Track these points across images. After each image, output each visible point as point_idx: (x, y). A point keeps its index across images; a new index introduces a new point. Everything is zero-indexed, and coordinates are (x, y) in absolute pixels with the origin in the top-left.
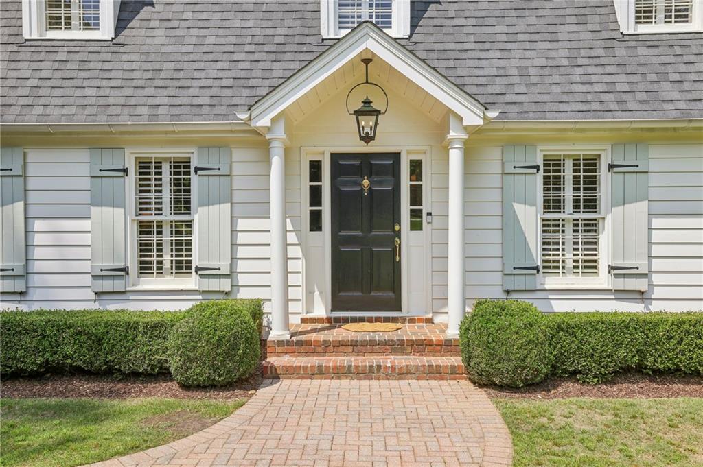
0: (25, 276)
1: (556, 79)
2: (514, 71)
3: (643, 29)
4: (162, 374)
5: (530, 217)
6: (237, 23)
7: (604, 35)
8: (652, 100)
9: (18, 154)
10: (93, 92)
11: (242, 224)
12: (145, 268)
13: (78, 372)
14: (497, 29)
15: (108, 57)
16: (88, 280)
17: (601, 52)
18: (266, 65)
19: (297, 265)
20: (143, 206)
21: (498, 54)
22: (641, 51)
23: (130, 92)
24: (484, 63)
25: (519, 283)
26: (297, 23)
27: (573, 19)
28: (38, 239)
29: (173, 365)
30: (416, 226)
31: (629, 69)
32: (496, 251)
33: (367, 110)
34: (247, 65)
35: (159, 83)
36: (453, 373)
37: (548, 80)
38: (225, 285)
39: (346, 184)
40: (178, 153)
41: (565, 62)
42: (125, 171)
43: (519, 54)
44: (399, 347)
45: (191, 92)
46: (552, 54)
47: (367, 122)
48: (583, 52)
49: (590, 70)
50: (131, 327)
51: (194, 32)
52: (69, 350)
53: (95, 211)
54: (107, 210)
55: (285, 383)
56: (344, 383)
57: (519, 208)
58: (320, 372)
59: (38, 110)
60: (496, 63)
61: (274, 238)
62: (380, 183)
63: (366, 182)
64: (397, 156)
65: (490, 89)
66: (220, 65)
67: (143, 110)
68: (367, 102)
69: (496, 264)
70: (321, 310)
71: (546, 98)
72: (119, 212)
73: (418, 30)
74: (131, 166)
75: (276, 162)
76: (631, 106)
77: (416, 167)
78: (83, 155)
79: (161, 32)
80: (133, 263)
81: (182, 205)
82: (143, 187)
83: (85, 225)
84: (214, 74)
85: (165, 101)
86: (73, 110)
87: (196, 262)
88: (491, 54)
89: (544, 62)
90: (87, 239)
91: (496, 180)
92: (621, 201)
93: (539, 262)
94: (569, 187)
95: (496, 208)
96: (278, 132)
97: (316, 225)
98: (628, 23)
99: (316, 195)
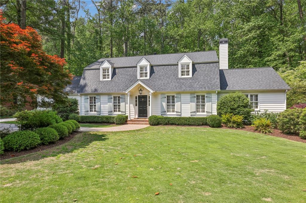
0: (100, 112)
1: (168, 85)
2: (163, 84)
3: (183, 77)
4: (114, 123)
5: (165, 104)
6: (127, 77)
7: (176, 78)
8: (181, 87)
9: (99, 96)
10: (108, 88)
12: (115, 111)
13: (105, 122)
14: (162, 77)
15: (110, 83)
16: (107, 112)
17: (175, 80)
18: (130, 83)
19: (134, 111)
20: (114, 103)
21: (161, 81)
22: (181, 80)
23: (112, 88)
24: (159, 82)
25: (163, 113)
26: (135, 77)
27: (173, 75)
28: (102, 107)
30: (149, 105)
31: (179, 83)
32: (160, 109)
33: (141, 90)
34: (127, 83)
35: (116, 86)
36: (148, 124)
37: (167, 85)
39: (140, 99)
40: (119, 96)
41: (170, 82)
42: (112, 98)
43: (164, 81)
44: (143, 121)
45: (120, 87)
46: (169, 81)
47: (141, 92)
48: (173, 81)
49: (173, 83)
51: (121, 79)
52: (104, 120)
53: (108, 103)
54: (110, 103)
55: (128, 125)
56: (135, 125)
57: (163, 103)
58: (133, 124)
59: (102, 91)
60: (160, 82)
62: (145, 99)
63: (143, 99)
64: (147, 96)
65: (159, 86)
66: (124, 84)
67: (114, 90)
68: (141, 89)
69: (160, 111)
70: (137, 117)
71: (166, 88)
72: (111, 103)
73: (151, 77)
74: (113, 97)
75: (129, 98)
76: (177, 89)
77: (149, 97)
78: (107, 96)
79: (117, 79)
80: (113, 110)
81: (119, 103)
82: (114, 100)
83: (107, 105)
84: (123, 85)
85: (117, 89)
86: (105, 90)
87: (121, 110)
88: (160, 81)
89: (167, 82)
90: (107, 107)
91: (160, 99)
92: (177, 102)
93: (166, 111)
94: (171, 100)
95: (160, 103)
96: (129, 94)
97: (136, 105)
98: (180, 76)
99: (136, 101)
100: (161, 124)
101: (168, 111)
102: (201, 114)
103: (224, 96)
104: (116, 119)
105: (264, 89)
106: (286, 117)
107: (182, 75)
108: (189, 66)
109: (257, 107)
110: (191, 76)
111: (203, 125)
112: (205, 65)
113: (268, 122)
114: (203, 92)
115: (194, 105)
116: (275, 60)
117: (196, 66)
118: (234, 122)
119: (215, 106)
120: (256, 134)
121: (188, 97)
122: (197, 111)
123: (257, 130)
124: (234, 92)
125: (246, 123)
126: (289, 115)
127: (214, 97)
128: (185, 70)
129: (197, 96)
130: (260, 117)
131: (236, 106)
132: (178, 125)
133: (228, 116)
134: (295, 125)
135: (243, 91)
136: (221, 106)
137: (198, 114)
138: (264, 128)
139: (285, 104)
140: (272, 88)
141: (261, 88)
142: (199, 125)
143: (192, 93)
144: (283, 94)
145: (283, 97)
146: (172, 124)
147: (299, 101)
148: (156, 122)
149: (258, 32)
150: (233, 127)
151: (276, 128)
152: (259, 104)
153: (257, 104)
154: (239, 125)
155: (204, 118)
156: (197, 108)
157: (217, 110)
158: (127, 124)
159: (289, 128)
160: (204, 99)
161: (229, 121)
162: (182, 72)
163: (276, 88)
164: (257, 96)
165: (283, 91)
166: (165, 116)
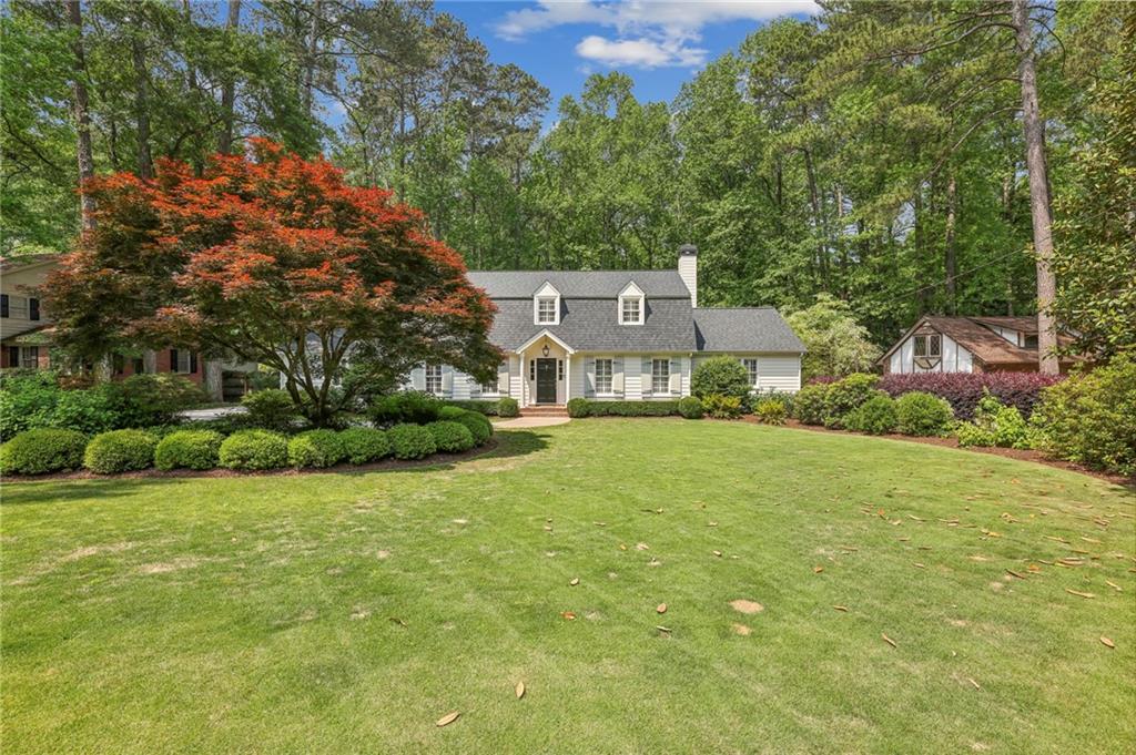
0: (453, 392)
1: (599, 338)
2: (588, 336)
3: (626, 323)
4: (497, 415)
5: (592, 377)
7: (617, 325)
8: (624, 345)
11: (512, 378)
14: (585, 323)
16: (469, 393)
17: (613, 330)
18: (518, 333)
19: (527, 390)
21: (584, 331)
22: (624, 330)
25: (590, 395)
26: (528, 320)
27: (607, 320)
28: (456, 382)
29: (499, 411)
30: (561, 379)
31: (619, 336)
32: (583, 386)
33: (546, 348)
34: (513, 333)
36: (568, 416)
37: (597, 339)
38: (507, 395)
39: (541, 367)
41: (602, 333)
43: (590, 330)
44: (554, 410)
46: (599, 331)
47: (546, 352)
48: (608, 330)
49: (609, 336)
50: (488, 403)
55: (524, 418)
56: (540, 418)
57: (589, 374)
58: (533, 416)
60: (583, 333)
61: (521, 382)
62: (551, 366)
63: (546, 366)
64: (555, 359)
65: (581, 341)
69: (583, 389)
70: (534, 402)
71: (595, 344)
73: (563, 322)
75: (522, 363)
76: (618, 346)
77: (561, 362)
80: (481, 389)
87: (499, 389)
88: (582, 330)
89: (596, 333)
91: (582, 367)
92: (616, 372)
93: (594, 388)
94: (604, 367)
95: (582, 374)
96: (523, 355)
97: (532, 378)
98: (621, 322)
99: (532, 370)
100: (592, 415)
101: (598, 391)
102: (660, 396)
103: (703, 362)
104: (502, 407)
105: (768, 350)
106: (807, 398)
107: (625, 320)
108: (637, 303)
109: (755, 383)
110: (641, 322)
111: (671, 414)
112: (668, 303)
113: (780, 406)
114: (664, 354)
115: (648, 377)
116: (772, 286)
117: (650, 302)
118: (725, 409)
119: (687, 381)
120: (763, 426)
121: (637, 363)
122: (655, 391)
123: (763, 420)
124: (720, 354)
125: (745, 409)
126: (811, 395)
127: (686, 364)
128: (631, 310)
129: (655, 361)
130: (763, 400)
131: (727, 381)
132: (626, 416)
133: (714, 398)
134: (818, 409)
135: (738, 354)
136: (700, 382)
137: (655, 395)
138: (772, 417)
139: (799, 378)
140: (780, 350)
141: (763, 348)
142: (663, 416)
143: (644, 356)
144: (796, 359)
145: (796, 364)
146: (615, 415)
147: (816, 371)
148: (583, 411)
149: (740, 225)
150: (723, 417)
151: (789, 416)
152: (758, 377)
153: (754, 376)
154: (734, 414)
155: (672, 403)
156: (654, 385)
157: (692, 388)
158: (521, 416)
159: (810, 416)
160: (667, 367)
161: (716, 406)
162: (625, 313)
163: (786, 350)
164: (755, 362)
165: (798, 354)
166: (593, 400)
